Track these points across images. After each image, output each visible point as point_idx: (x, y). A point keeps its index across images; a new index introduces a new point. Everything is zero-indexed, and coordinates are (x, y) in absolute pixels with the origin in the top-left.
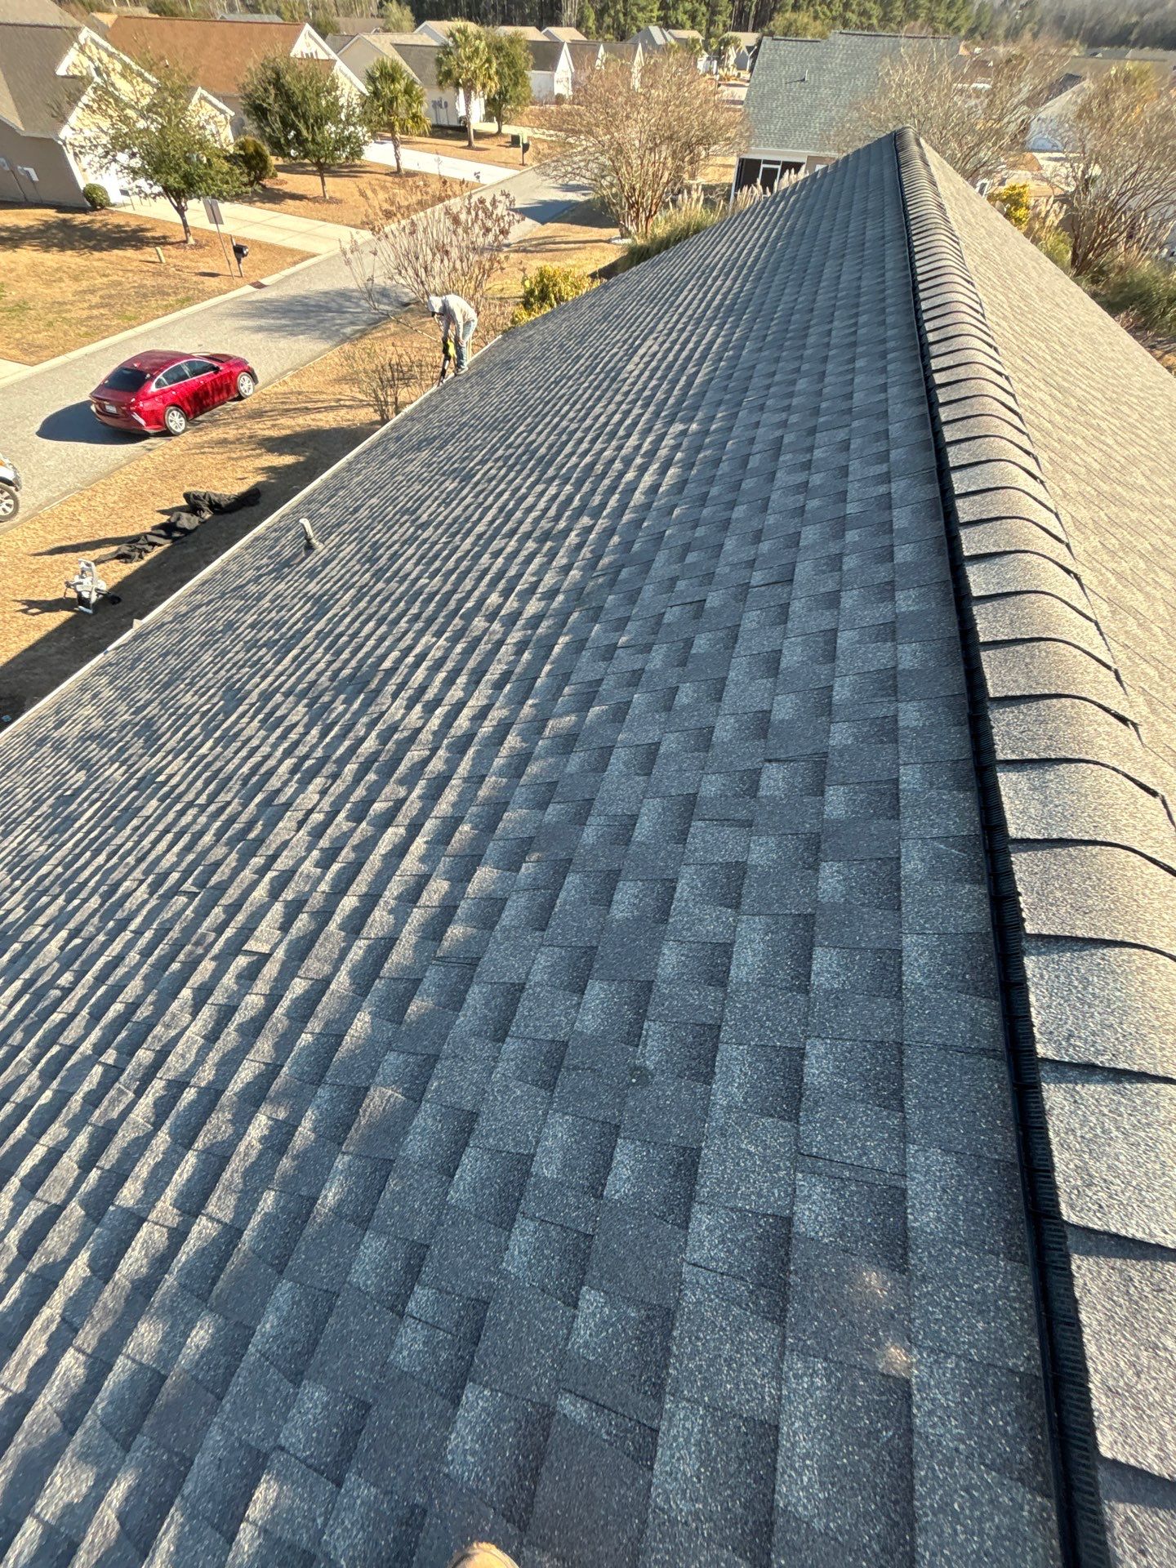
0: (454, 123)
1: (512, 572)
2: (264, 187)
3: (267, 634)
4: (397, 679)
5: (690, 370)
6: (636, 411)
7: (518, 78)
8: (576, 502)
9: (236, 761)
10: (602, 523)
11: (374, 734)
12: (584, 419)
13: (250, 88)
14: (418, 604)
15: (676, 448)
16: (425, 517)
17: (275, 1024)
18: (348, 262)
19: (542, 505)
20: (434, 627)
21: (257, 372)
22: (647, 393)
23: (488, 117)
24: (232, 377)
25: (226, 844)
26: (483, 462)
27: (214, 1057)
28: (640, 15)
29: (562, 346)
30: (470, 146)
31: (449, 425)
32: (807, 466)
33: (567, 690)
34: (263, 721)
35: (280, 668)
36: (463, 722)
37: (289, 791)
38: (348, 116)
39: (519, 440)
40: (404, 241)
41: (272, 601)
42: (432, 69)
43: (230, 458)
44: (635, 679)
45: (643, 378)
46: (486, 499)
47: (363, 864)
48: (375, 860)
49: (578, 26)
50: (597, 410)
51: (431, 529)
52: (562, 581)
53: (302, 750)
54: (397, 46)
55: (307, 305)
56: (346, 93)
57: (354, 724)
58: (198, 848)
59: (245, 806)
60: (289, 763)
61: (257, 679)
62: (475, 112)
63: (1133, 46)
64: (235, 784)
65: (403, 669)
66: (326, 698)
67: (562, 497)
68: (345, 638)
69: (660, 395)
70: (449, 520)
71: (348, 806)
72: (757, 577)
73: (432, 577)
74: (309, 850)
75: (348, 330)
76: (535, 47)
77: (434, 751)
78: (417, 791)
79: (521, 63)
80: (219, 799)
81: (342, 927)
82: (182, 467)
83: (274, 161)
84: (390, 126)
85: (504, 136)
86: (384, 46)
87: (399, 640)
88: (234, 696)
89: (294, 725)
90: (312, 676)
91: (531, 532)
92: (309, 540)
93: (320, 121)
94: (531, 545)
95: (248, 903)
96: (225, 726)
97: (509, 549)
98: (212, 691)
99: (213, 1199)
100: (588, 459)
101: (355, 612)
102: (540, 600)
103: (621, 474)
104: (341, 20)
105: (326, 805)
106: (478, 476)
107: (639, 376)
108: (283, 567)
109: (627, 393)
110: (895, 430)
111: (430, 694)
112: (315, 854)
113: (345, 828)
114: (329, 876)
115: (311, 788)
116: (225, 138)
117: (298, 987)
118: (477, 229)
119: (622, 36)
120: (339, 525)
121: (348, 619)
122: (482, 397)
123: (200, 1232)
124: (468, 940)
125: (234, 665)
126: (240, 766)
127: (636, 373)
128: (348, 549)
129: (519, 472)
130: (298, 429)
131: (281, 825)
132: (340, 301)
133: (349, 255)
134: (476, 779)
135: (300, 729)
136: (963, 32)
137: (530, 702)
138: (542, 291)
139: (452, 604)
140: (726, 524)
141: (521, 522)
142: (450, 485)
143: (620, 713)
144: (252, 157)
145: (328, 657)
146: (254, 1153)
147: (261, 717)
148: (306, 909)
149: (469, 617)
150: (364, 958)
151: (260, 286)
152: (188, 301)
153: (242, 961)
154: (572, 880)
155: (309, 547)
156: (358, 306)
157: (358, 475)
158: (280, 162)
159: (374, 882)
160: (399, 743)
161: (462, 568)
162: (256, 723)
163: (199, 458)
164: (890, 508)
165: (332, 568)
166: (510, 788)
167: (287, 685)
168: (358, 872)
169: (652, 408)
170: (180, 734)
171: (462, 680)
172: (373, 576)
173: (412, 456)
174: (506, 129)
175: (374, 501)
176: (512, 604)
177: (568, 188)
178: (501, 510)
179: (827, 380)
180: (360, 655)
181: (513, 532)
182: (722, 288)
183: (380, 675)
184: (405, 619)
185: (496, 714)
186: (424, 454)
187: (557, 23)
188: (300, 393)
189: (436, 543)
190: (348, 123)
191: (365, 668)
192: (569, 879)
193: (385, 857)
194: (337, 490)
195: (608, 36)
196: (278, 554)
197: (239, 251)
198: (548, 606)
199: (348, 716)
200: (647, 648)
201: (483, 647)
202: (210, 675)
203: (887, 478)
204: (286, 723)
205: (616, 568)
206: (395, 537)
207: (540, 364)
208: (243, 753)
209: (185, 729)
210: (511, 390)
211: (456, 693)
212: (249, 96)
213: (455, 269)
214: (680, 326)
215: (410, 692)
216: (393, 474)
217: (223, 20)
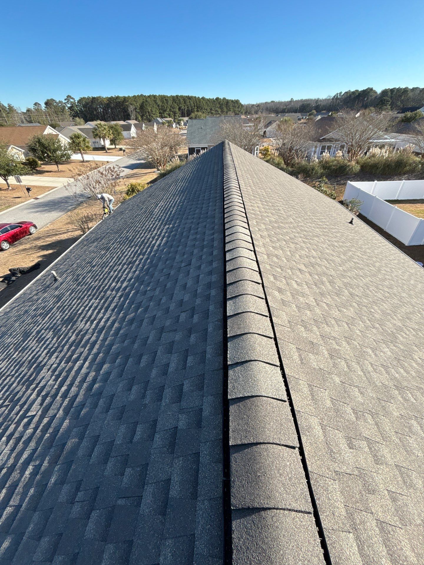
0: (100, 146)
1: (119, 275)
2: (37, 170)
3: (39, 312)
4: (83, 316)
5: (171, 210)
6: (157, 223)
7: (119, 134)
8: (139, 252)
9: (27, 356)
10: (146, 256)
11: (74, 334)
12: (142, 227)
13: (29, 144)
14: (90, 291)
15: (166, 233)
16: (94, 263)
17: (36, 436)
18: (67, 189)
19: (129, 254)
20: (95, 297)
21: (37, 225)
22: (160, 217)
23: (111, 144)
24: (27, 228)
25: (22, 385)
26: (113, 244)
27: (14, 455)
28: (154, 116)
29: (138, 205)
30: (106, 152)
31: (103, 233)
32: (196, 233)
33: (133, 306)
34: (37, 341)
35: (44, 322)
36: (102, 323)
37: (45, 360)
38: (65, 149)
39: (124, 236)
40: (86, 181)
41: (42, 300)
42: (91, 134)
43: (27, 255)
44: (151, 299)
45: (159, 213)
46: (113, 255)
47: (68, 376)
48: (73, 373)
49: (136, 120)
50: (146, 224)
51: (96, 267)
52: (134, 275)
53: (51, 346)
54: (80, 129)
55: (54, 202)
56: (63, 142)
57: (68, 333)
58: (11, 389)
59: (29, 370)
60: (46, 351)
61: (36, 327)
62: (107, 143)
63: (287, 113)
64: (26, 364)
65: (85, 312)
66: (59, 327)
67: (135, 251)
68: (67, 307)
69: (163, 218)
70: (102, 263)
71: (65, 359)
72: (183, 265)
73: (95, 282)
74: (51, 377)
75: (70, 208)
76: (123, 126)
77: (93, 335)
78: (87, 348)
79: (119, 130)
80: (20, 370)
81: (61, 397)
82: (8, 260)
83: (39, 162)
84: (80, 150)
85: (117, 148)
86: (75, 130)
87: (84, 304)
88: (26, 335)
89: (48, 339)
90: (55, 321)
91: (126, 263)
92: (55, 277)
93: (55, 151)
94: (125, 266)
95: (29, 401)
96: (23, 346)
97: (119, 269)
98: (19, 335)
99: (12, 500)
100: (143, 239)
101: (70, 298)
102: (127, 282)
103: (152, 242)
104: (60, 123)
105: (58, 361)
106: (111, 248)
107: (158, 213)
108: (46, 288)
109: (155, 218)
110: (216, 221)
111: (92, 318)
112: (53, 377)
113: (64, 366)
114: (58, 383)
115: (53, 357)
116: (22, 158)
117: (45, 420)
118: (109, 175)
119: (150, 121)
120: (66, 271)
121: (68, 300)
122: (114, 223)
123: (7, 512)
124: (100, 387)
125: (27, 324)
126: (28, 357)
127: (157, 212)
128: (69, 278)
129: (123, 245)
130: (53, 241)
131: (42, 372)
132: (66, 199)
133: (67, 187)
134: (105, 339)
135: (50, 339)
136: (243, 113)
137: (122, 312)
138: (132, 189)
139: (101, 289)
140: (176, 252)
141: (123, 260)
142: (103, 252)
143: (146, 310)
144: (32, 162)
145: (61, 314)
146: (27, 479)
147: (36, 339)
148: (49, 395)
149: (106, 292)
150: (68, 403)
151: (37, 199)
152: (10, 206)
153: (26, 420)
154: (131, 360)
155: (56, 280)
156: (73, 200)
157: (73, 253)
158: (42, 162)
159: (72, 380)
160: (82, 335)
161: (105, 277)
162: (35, 342)
163: (15, 257)
164: (214, 241)
165: (64, 286)
166: (114, 339)
167: (46, 327)
168: (67, 378)
169: (161, 222)
170: (5, 353)
171: (103, 311)
172: (76, 285)
173: (91, 245)
174: (117, 147)
175: (78, 261)
176: (119, 284)
177: (139, 160)
178: (117, 257)
179: (203, 209)
180: (71, 311)
181: (121, 263)
182: (181, 185)
183: (77, 316)
184: (86, 296)
185: (112, 319)
186: (95, 244)
187: (129, 119)
188: (53, 230)
189: (97, 271)
190: (65, 150)
191: (72, 315)
192: (129, 360)
193: (76, 371)
194: (66, 260)
195: (145, 121)
196: (45, 284)
197: (28, 189)
198: (129, 283)
199: (66, 331)
200: (155, 289)
201: (110, 299)
202: (18, 330)
203: (213, 234)
204: (45, 339)
205: (148, 269)
206: (85, 271)
207: (131, 211)
208: (30, 353)
209: (7, 351)
210: (123, 220)
211: (101, 315)
212: (29, 146)
213: (103, 187)
214: (169, 197)
215: (87, 318)
216: (85, 251)
217: (19, 126)
